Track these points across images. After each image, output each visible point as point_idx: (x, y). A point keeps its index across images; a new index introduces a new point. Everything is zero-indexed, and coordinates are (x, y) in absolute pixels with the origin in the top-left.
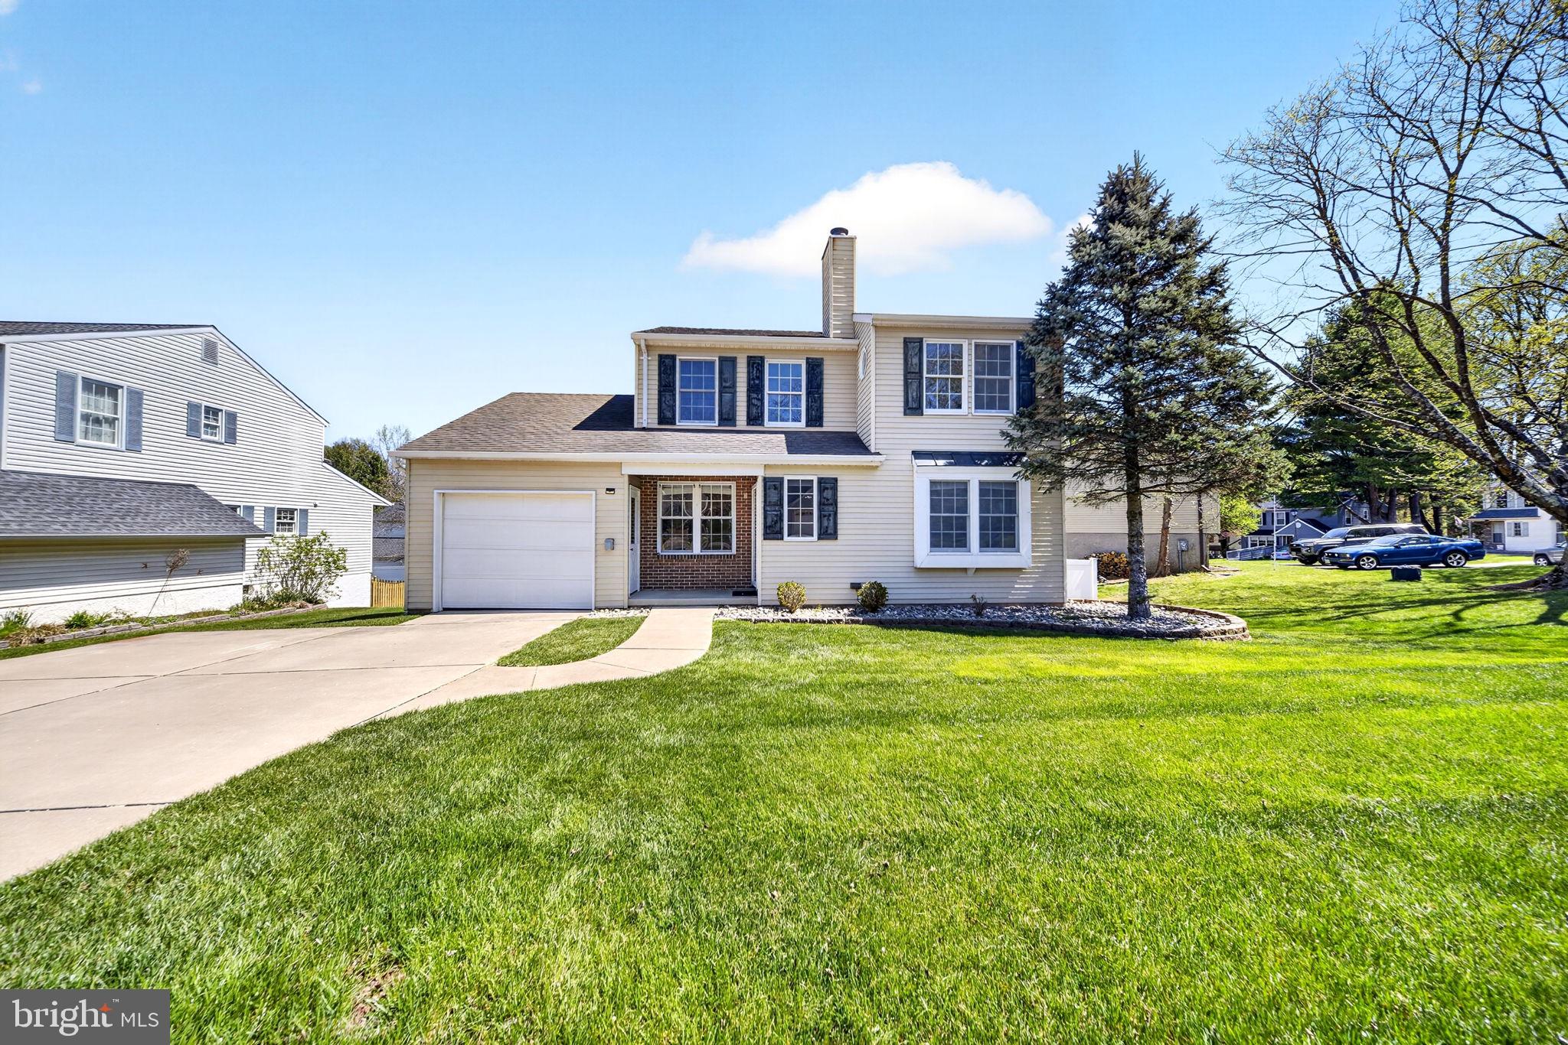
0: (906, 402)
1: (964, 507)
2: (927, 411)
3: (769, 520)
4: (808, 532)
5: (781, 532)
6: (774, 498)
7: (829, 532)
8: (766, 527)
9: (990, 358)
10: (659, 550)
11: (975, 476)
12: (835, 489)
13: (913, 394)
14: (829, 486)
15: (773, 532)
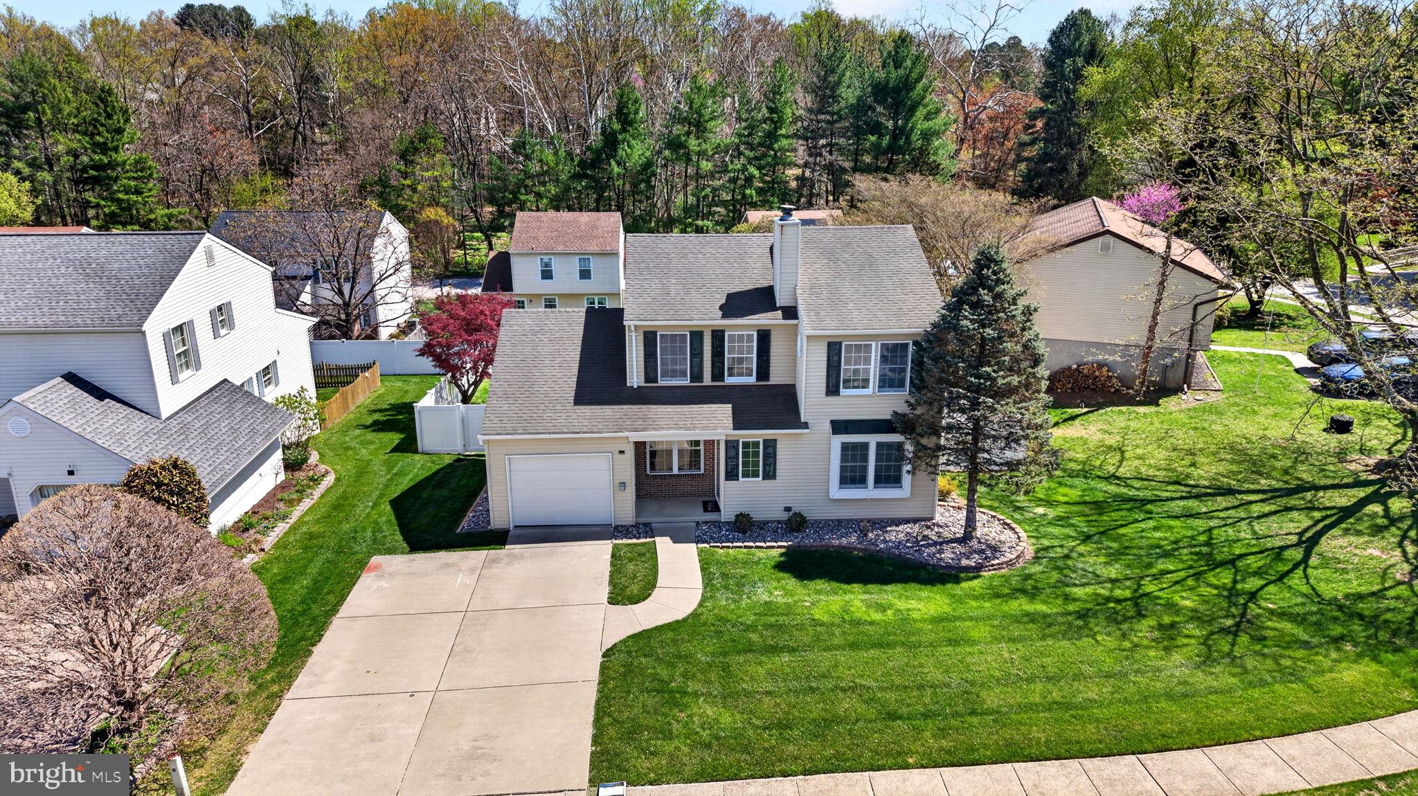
0: (828, 387)
1: (865, 458)
2: (843, 391)
3: (729, 468)
4: (756, 475)
5: (737, 475)
6: (732, 453)
7: (770, 474)
8: (727, 472)
9: (893, 353)
10: (648, 472)
11: (872, 440)
12: (775, 447)
13: (833, 381)
14: (771, 445)
15: (732, 475)
